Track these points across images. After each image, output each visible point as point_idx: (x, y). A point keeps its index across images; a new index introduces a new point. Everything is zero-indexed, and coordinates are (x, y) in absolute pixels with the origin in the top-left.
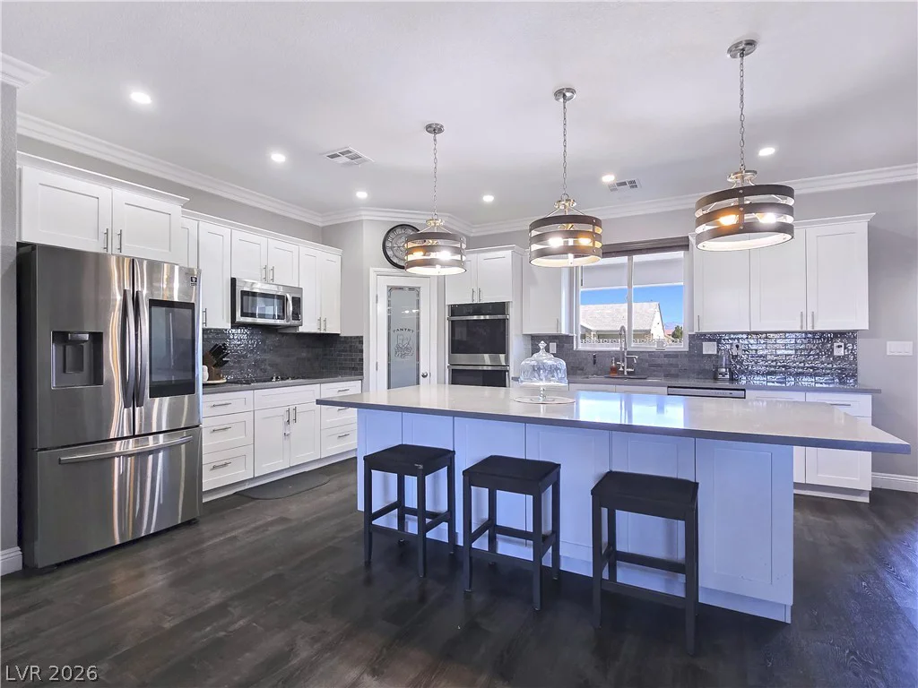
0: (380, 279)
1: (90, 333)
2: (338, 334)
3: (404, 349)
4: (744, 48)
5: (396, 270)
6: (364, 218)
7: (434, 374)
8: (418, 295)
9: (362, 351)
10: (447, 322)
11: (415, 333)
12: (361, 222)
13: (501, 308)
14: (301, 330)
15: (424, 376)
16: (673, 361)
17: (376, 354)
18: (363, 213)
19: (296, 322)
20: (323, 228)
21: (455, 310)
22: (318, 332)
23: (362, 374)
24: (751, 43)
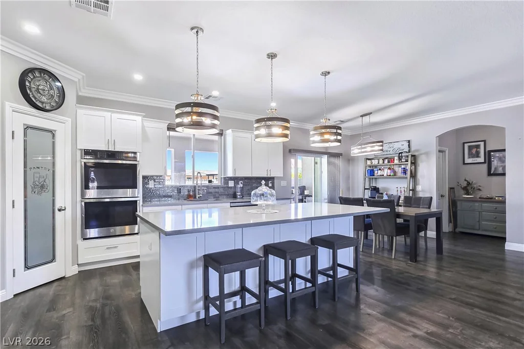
3: (40, 186)
5: (35, 111)
8: (54, 137)
11: (51, 171)
15: (59, 210)
16: (217, 190)
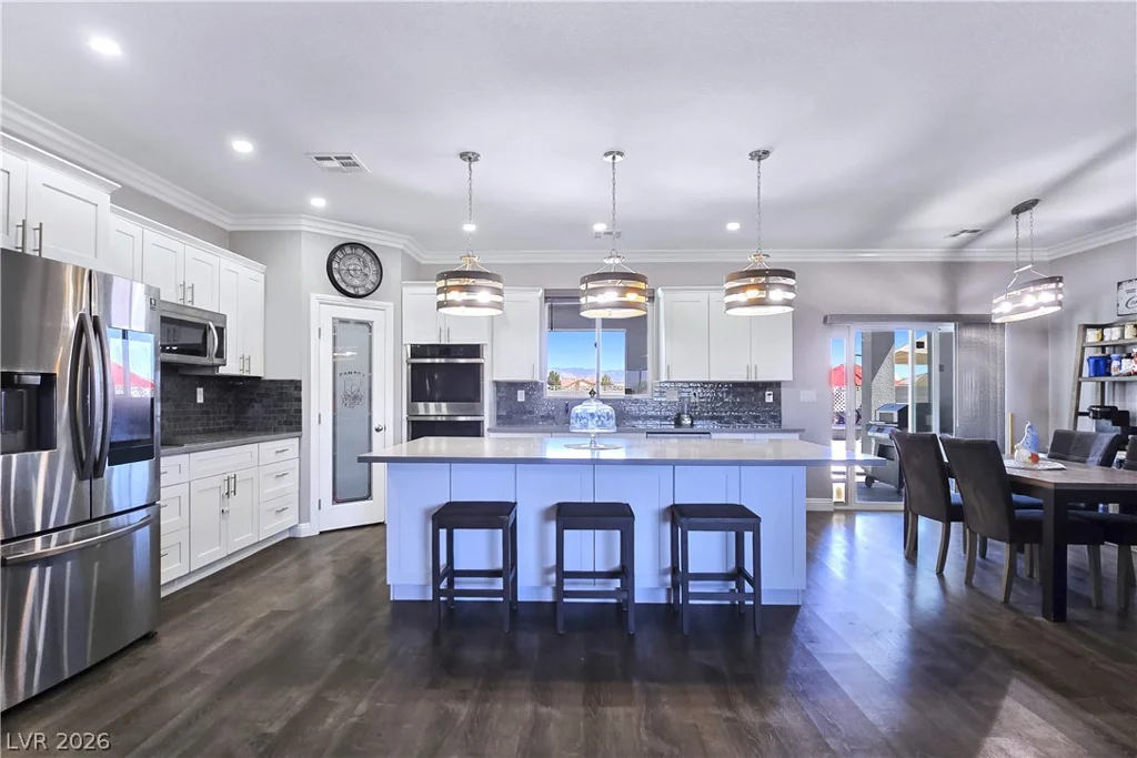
0: (325, 307)
1: (42, 375)
2: (260, 378)
3: (352, 397)
4: (760, 155)
5: (345, 299)
6: (303, 228)
7: (390, 429)
8: (370, 331)
9: (300, 400)
10: (405, 365)
11: (366, 377)
12: (299, 232)
13: (474, 350)
14: (222, 371)
15: (378, 430)
17: (317, 404)
18: (303, 222)
19: (217, 361)
20: (231, 233)
21: (418, 351)
22: (241, 373)
23: (300, 429)
24: (766, 153)
